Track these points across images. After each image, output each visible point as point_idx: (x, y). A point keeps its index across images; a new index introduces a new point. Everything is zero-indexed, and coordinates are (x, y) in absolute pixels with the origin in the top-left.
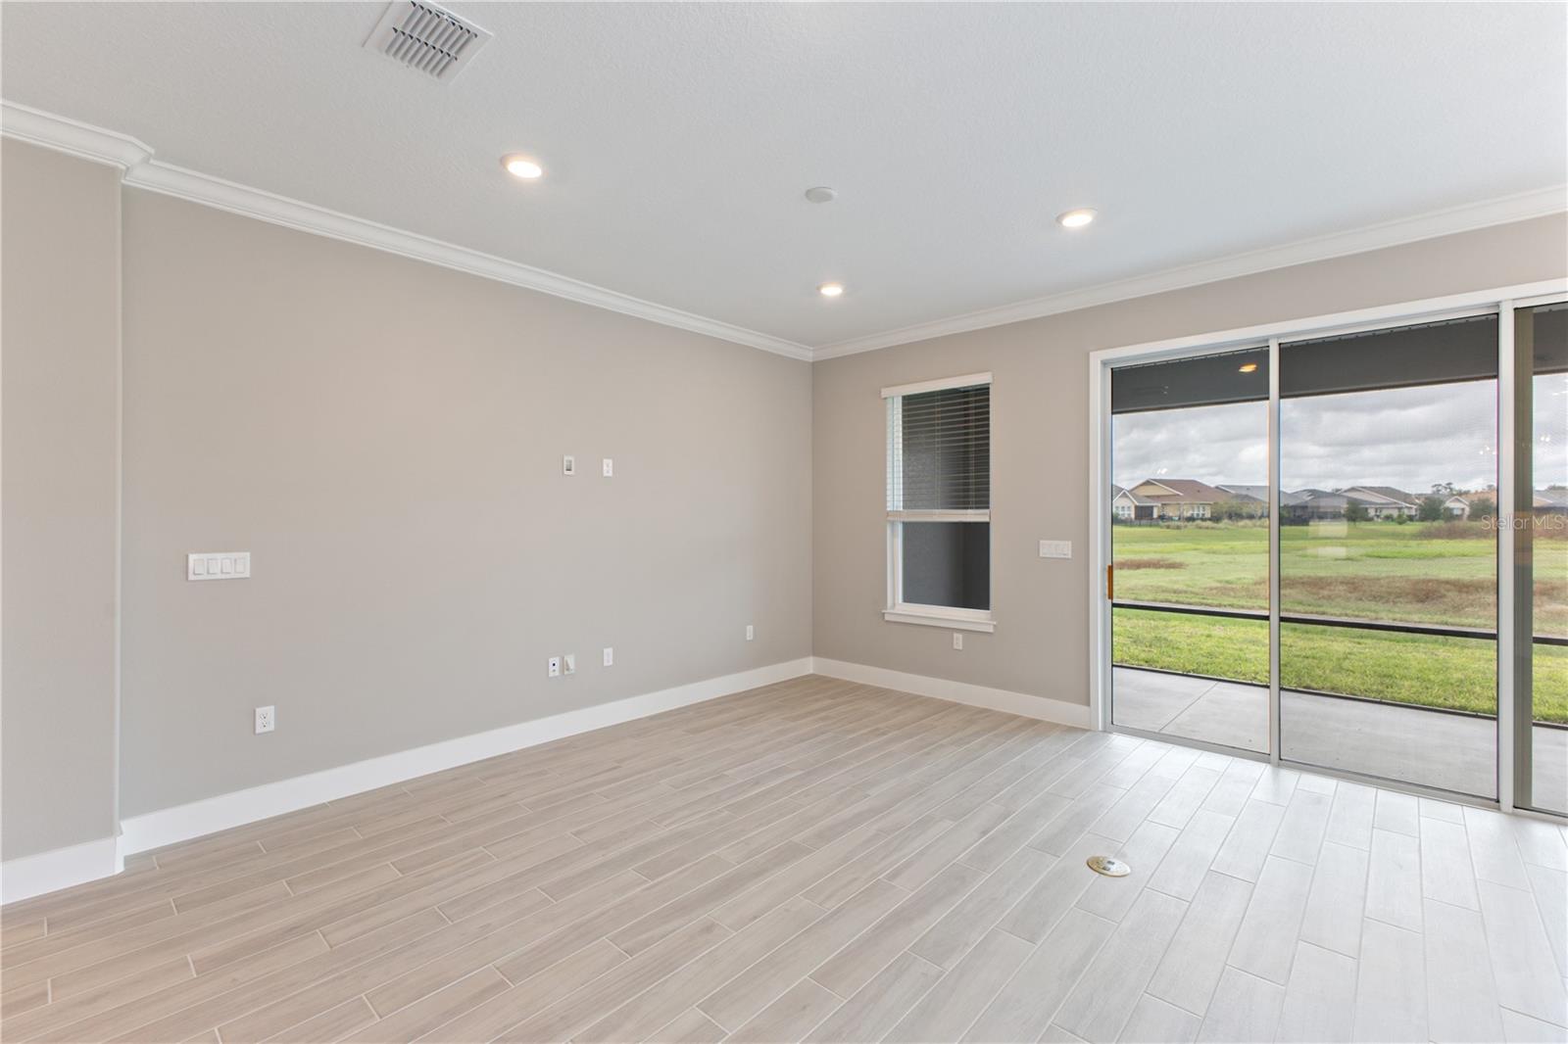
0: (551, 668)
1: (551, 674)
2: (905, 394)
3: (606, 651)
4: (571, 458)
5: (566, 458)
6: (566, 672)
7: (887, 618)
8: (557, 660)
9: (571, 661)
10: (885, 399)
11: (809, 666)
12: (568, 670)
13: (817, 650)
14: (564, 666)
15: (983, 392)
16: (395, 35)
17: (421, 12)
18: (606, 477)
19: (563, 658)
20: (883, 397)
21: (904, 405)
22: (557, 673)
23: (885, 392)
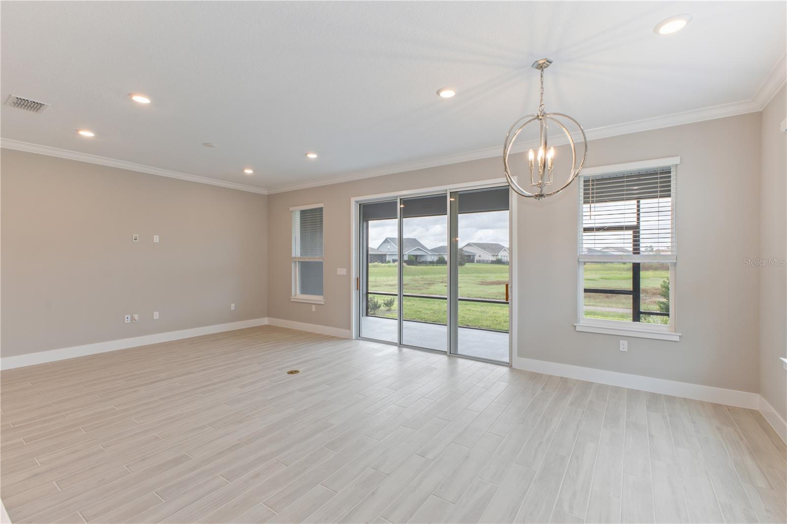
0: (126, 319)
1: (126, 322)
2: (301, 210)
3: (155, 313)
4: (137, 235)
5: (134, 235)
6: (134, 321)
7: (292, 300)
8: (129, 316)
9: (136, 317)
10: (292, 211)
11: (265, 321)
12: (135, 320)
13: (269, 315)
14: (133, 319)
15: (321, 209)
16: (17, 100)
17: (20, 100)
18: (156, 243)
19: (132, 316)
20: (291, 210)
21: (301, 214)
22: (129, 321)
23: (291, 209)
